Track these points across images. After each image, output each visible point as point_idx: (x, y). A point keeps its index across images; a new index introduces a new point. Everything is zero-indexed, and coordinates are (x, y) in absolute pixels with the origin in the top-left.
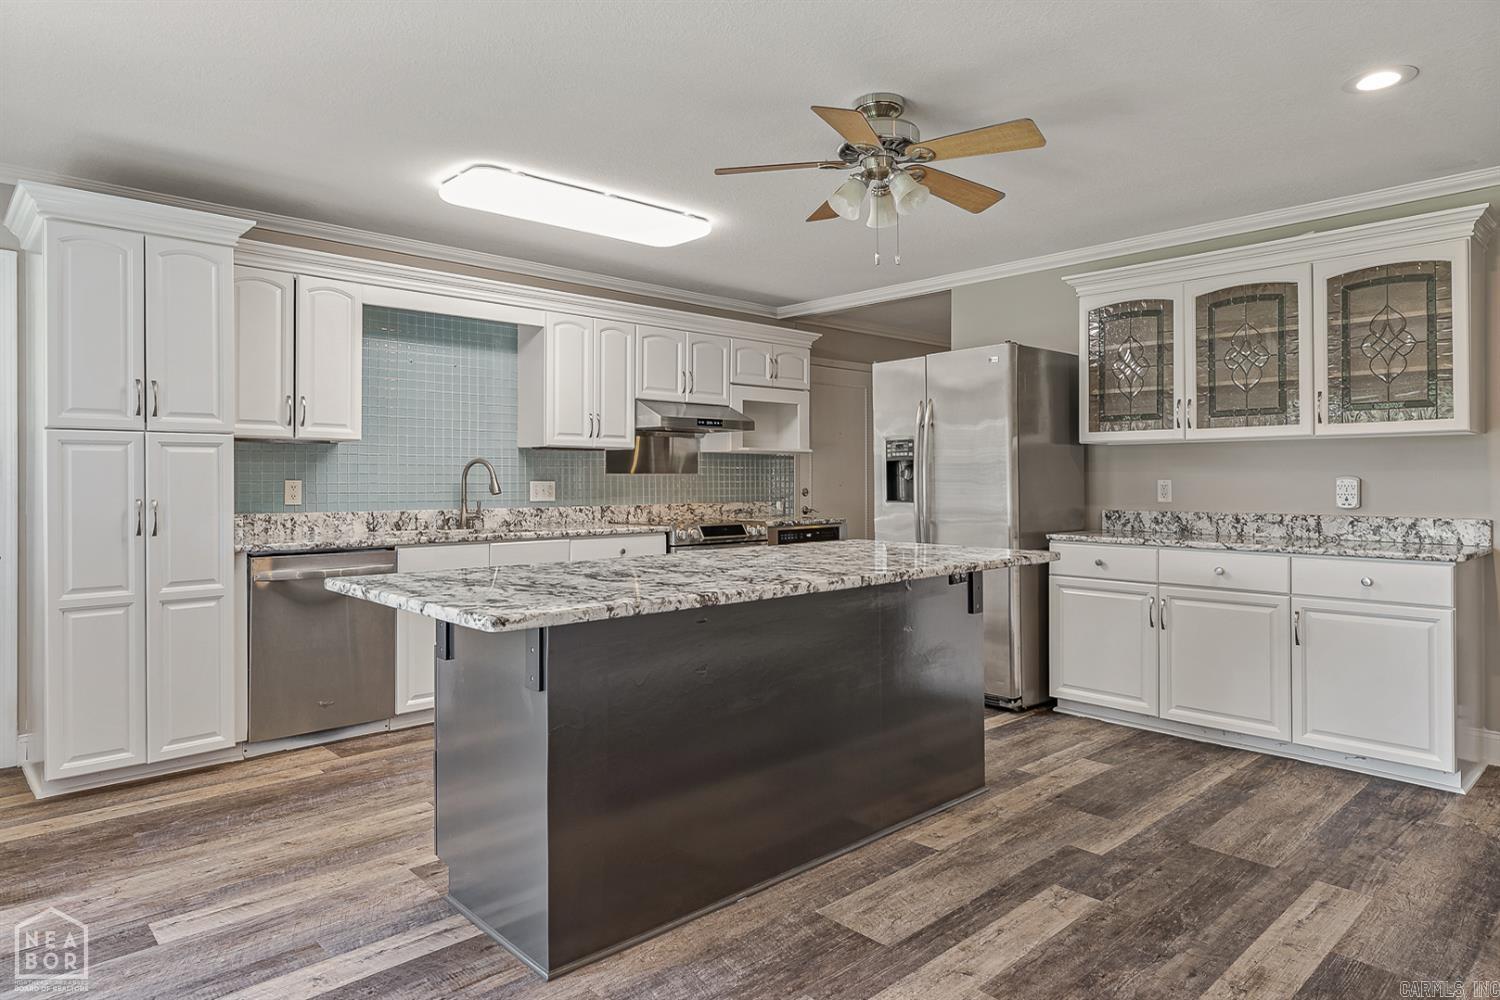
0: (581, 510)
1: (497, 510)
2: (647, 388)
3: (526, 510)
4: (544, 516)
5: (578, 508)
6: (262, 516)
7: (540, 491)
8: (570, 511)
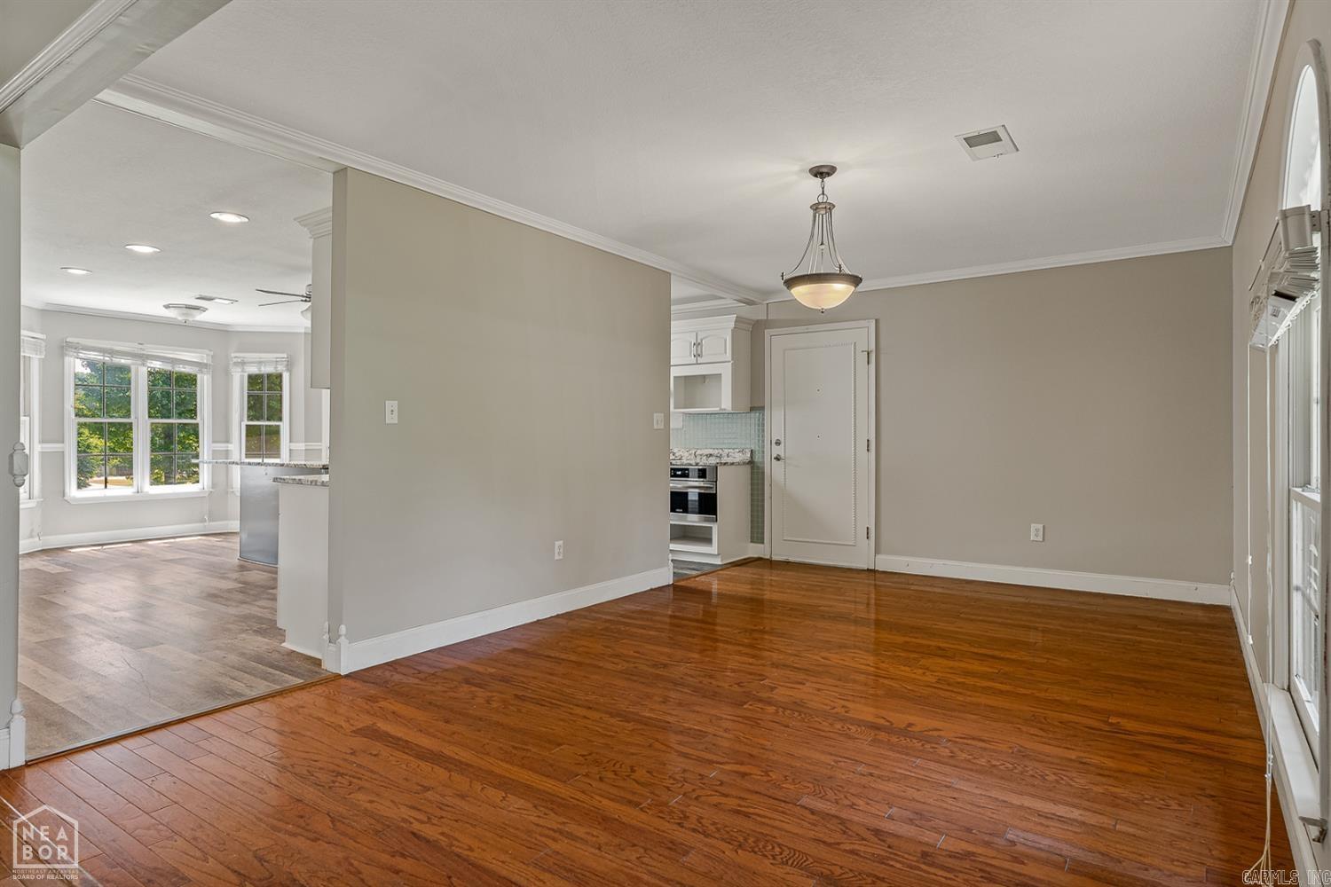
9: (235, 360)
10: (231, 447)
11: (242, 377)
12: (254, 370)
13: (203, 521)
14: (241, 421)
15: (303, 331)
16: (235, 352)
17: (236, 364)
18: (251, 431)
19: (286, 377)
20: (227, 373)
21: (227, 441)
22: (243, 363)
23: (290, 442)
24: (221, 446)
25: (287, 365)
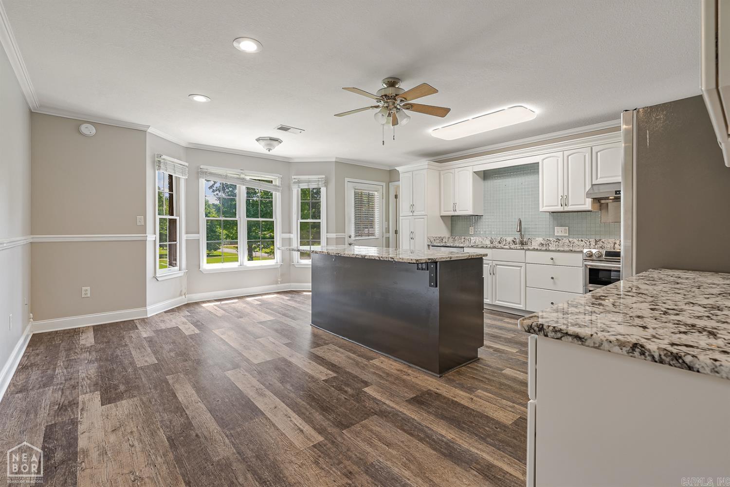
0: (582, 241)
1: (537, 239)
2: (600, 178)
3: (551, 239)
4: (560, 242)
5: (580, 239)
6: (463, 237)
7: (559, 231)
8: (575, 240)
9: (294, 180)
10: (292, 236)
11: (298, 190)
12: (304, 186)
13: (277, 283)
14: (298, 219)
15: (334, 160)
16: (294, 175)
17: (295, 183)
18: (303, 226)
19: (323, 190)
20: (290, 189)
21: (290, 232)
22: (299, 182)
23: (327, 233)
24: (287, 236)
25: (325, 182)
